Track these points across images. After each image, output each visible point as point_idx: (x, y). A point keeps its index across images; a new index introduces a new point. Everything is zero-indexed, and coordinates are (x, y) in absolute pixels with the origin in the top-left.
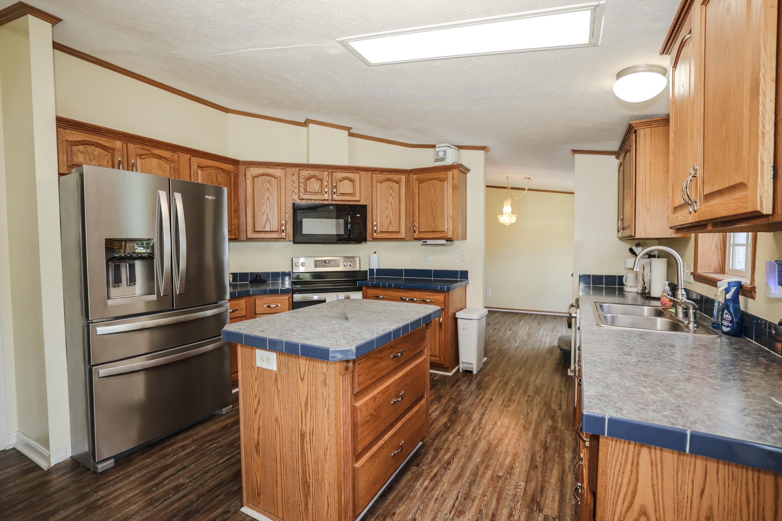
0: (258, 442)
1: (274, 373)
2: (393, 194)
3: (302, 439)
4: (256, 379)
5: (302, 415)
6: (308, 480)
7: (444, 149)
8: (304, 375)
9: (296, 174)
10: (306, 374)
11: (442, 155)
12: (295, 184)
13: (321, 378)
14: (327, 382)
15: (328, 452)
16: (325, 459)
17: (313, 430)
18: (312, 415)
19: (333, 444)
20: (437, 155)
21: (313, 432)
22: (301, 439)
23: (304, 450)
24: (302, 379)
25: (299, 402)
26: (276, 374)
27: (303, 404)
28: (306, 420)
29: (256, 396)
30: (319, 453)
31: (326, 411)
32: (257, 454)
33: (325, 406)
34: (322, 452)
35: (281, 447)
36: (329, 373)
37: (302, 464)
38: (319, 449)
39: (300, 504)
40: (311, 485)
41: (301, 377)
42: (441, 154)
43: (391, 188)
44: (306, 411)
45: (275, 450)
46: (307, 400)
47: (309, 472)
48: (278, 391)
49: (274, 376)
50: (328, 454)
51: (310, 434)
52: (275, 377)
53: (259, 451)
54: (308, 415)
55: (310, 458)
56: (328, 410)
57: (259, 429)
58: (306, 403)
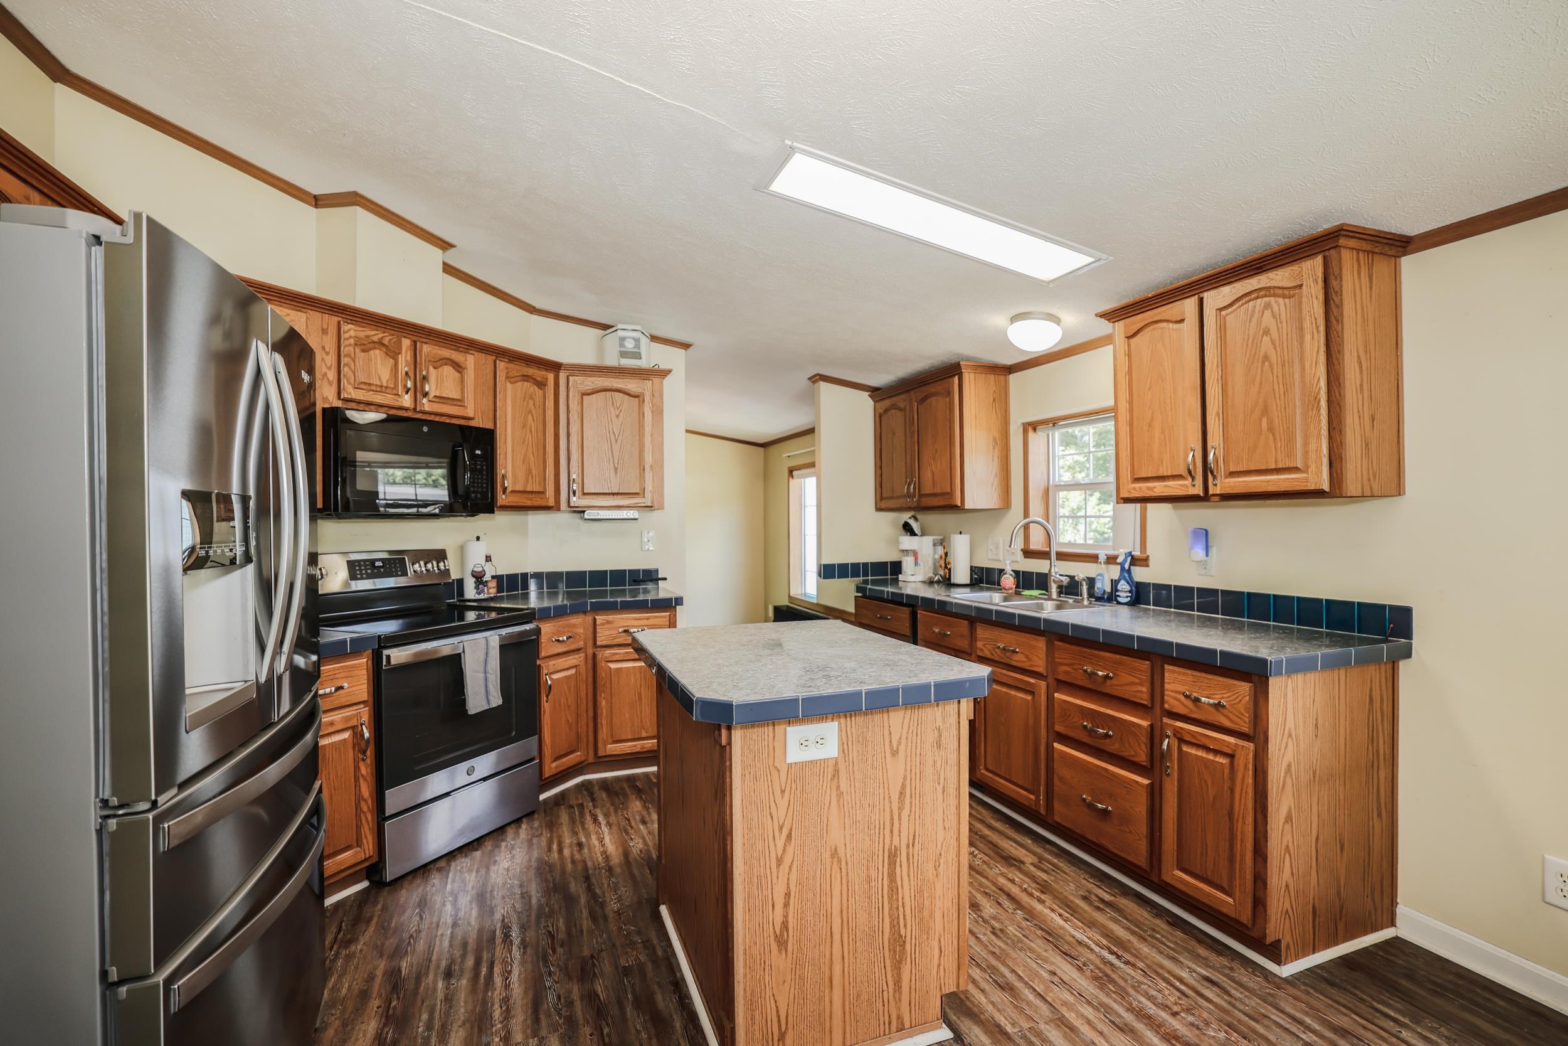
0: (785, 925)
1: (831, 763)
2: (534, 411)
3: (892, 863)
4: (783, 792)
5: (892, 819)
6: (903, 932)
7: (635, 334)
8: (899, 743)
9: (332, 330)
10: (903, 741)
11: (632, 346)
12: (330, 357)
13: (931, 737)
14: (943, 741)
15: (942, 861)
16: (937, 875)
17: (914, 836)
18: (913, 810)
19: (952, 841)
20: (622, 345)
21: (914, 839)
22: (889, 864)
23: (896, 882)
24: (895, 753)
25: (886, 798)
26: (837, 763)
27: (895, 796)
28: (900, 824)
29: (781, 828)
30: (925, 870)
31: (940, 789)
32: (780, 951)
33: (939, 784)
34: (931, 866)
35: (845, 900)
36: (948, 725)
37: (890, 909)
38: (925, 863)
39: (885, 988)
40: (908, 939)
41: (892, 749)
42: (630, 345)
43: (531, 398)
44: (900, 809)
45: (829, 917)
46: (903, 786)
47: (904, 915)
48: (840, 795)
49: (831, 769)
50: (942, 864)
51: (908, 846)
52: (833, 770)
53: (786, 942)
54: (905, 814)
55: (906, 892)
56: (944, 787)
57: (788, 895)
58: (902, 794)
